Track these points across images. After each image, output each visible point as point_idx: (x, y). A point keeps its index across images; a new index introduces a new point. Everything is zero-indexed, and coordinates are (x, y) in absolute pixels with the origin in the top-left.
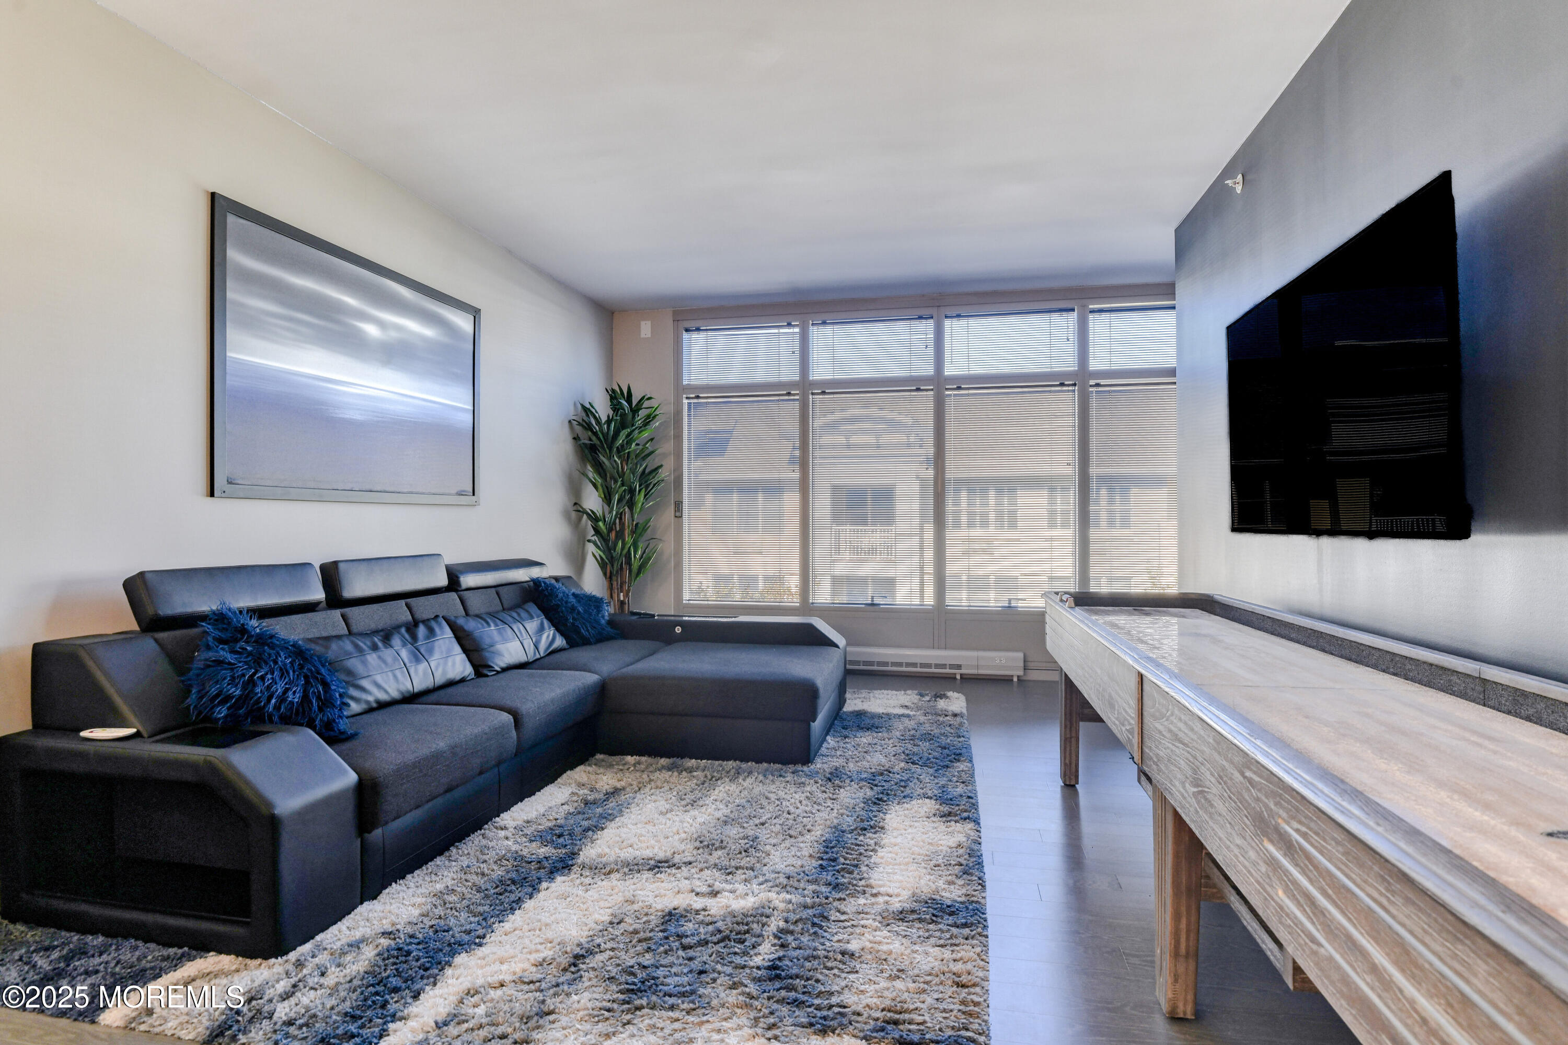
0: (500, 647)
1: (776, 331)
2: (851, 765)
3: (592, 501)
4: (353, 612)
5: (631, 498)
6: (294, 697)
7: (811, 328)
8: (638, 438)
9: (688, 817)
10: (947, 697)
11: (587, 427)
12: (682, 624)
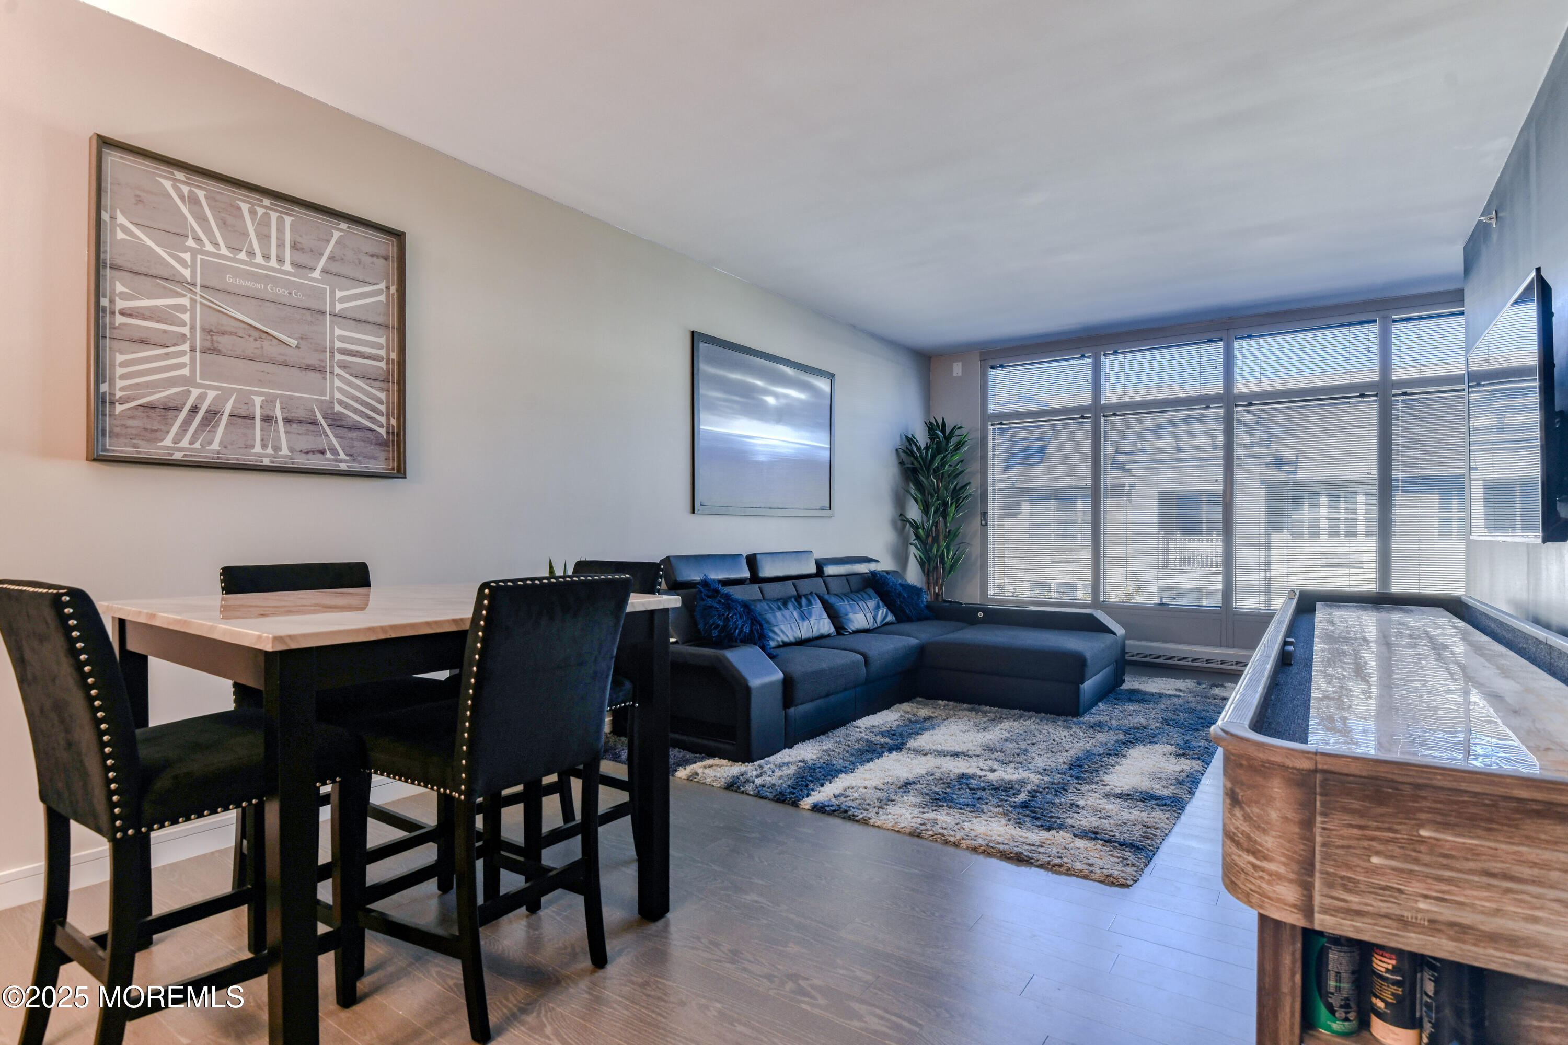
0: (851, 616)
1: (1071, 362)
2: (1114, 722)
3: (914, 512)
4: (765, 586)
5: (945, 510)
6: (747, 630)
7: (1103, 358)
8: (949, 461)
9: (980, 735)
10: (1225, 687)
11: (910, 453)
12: (985, 611)
